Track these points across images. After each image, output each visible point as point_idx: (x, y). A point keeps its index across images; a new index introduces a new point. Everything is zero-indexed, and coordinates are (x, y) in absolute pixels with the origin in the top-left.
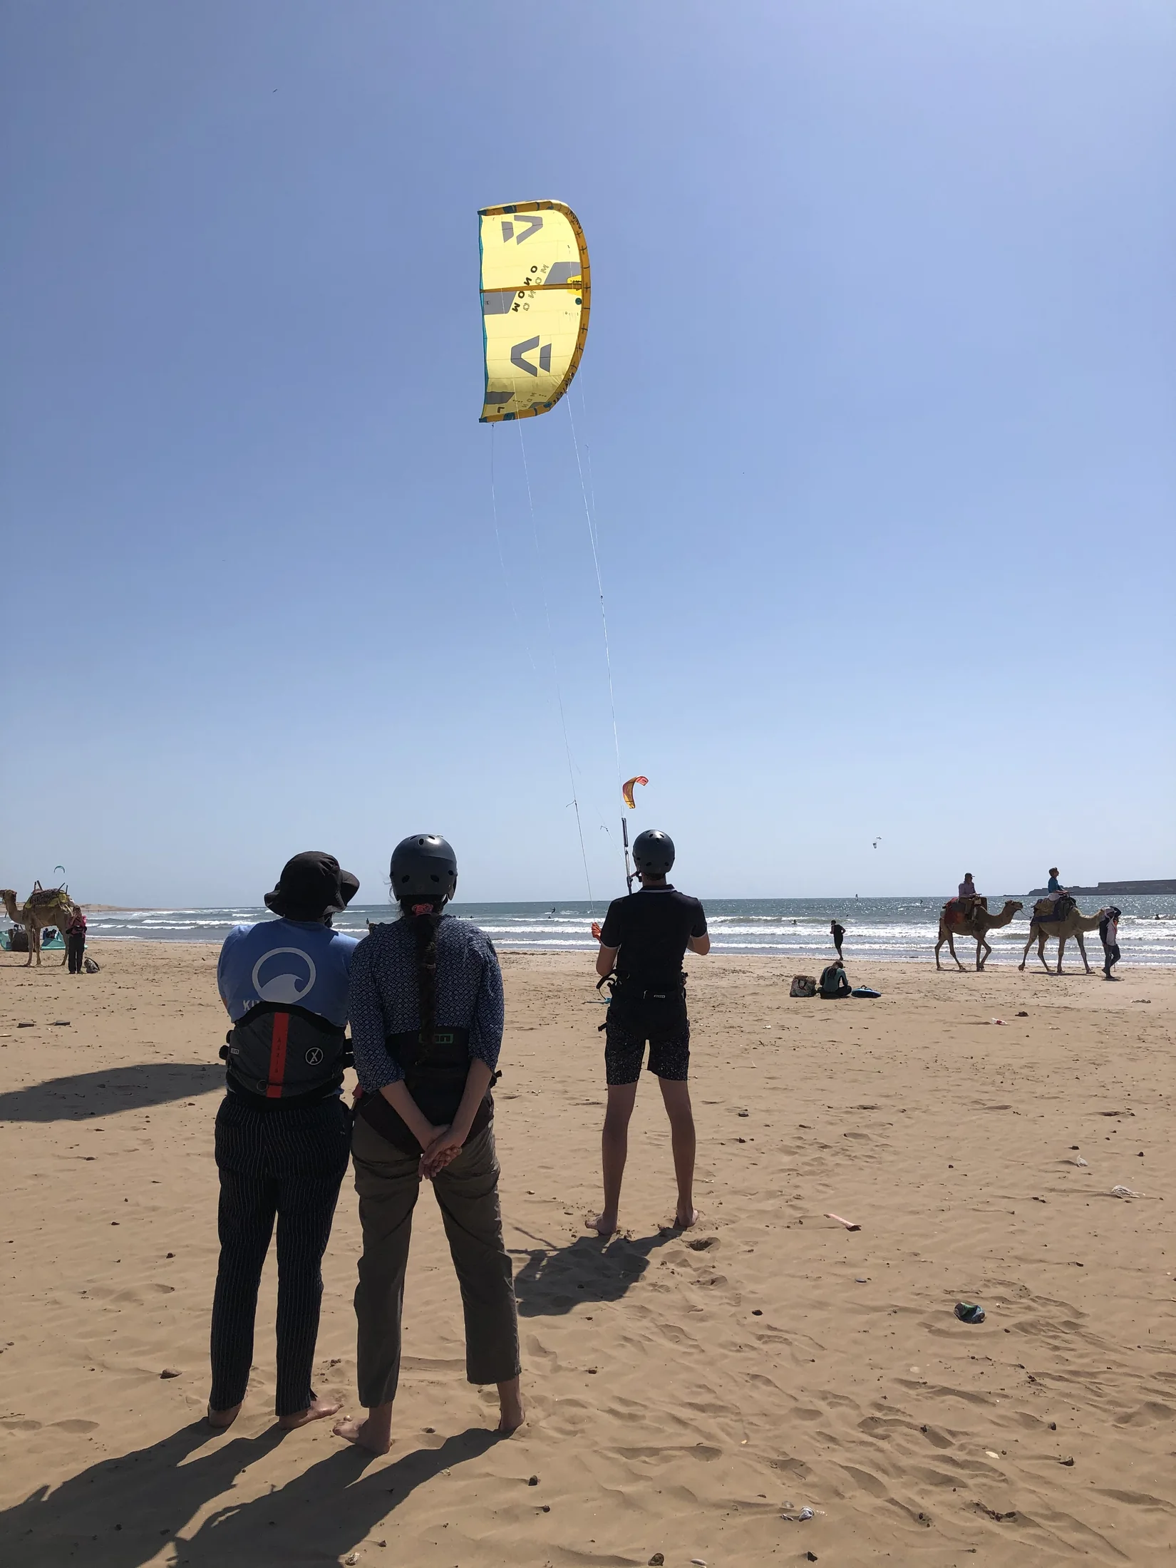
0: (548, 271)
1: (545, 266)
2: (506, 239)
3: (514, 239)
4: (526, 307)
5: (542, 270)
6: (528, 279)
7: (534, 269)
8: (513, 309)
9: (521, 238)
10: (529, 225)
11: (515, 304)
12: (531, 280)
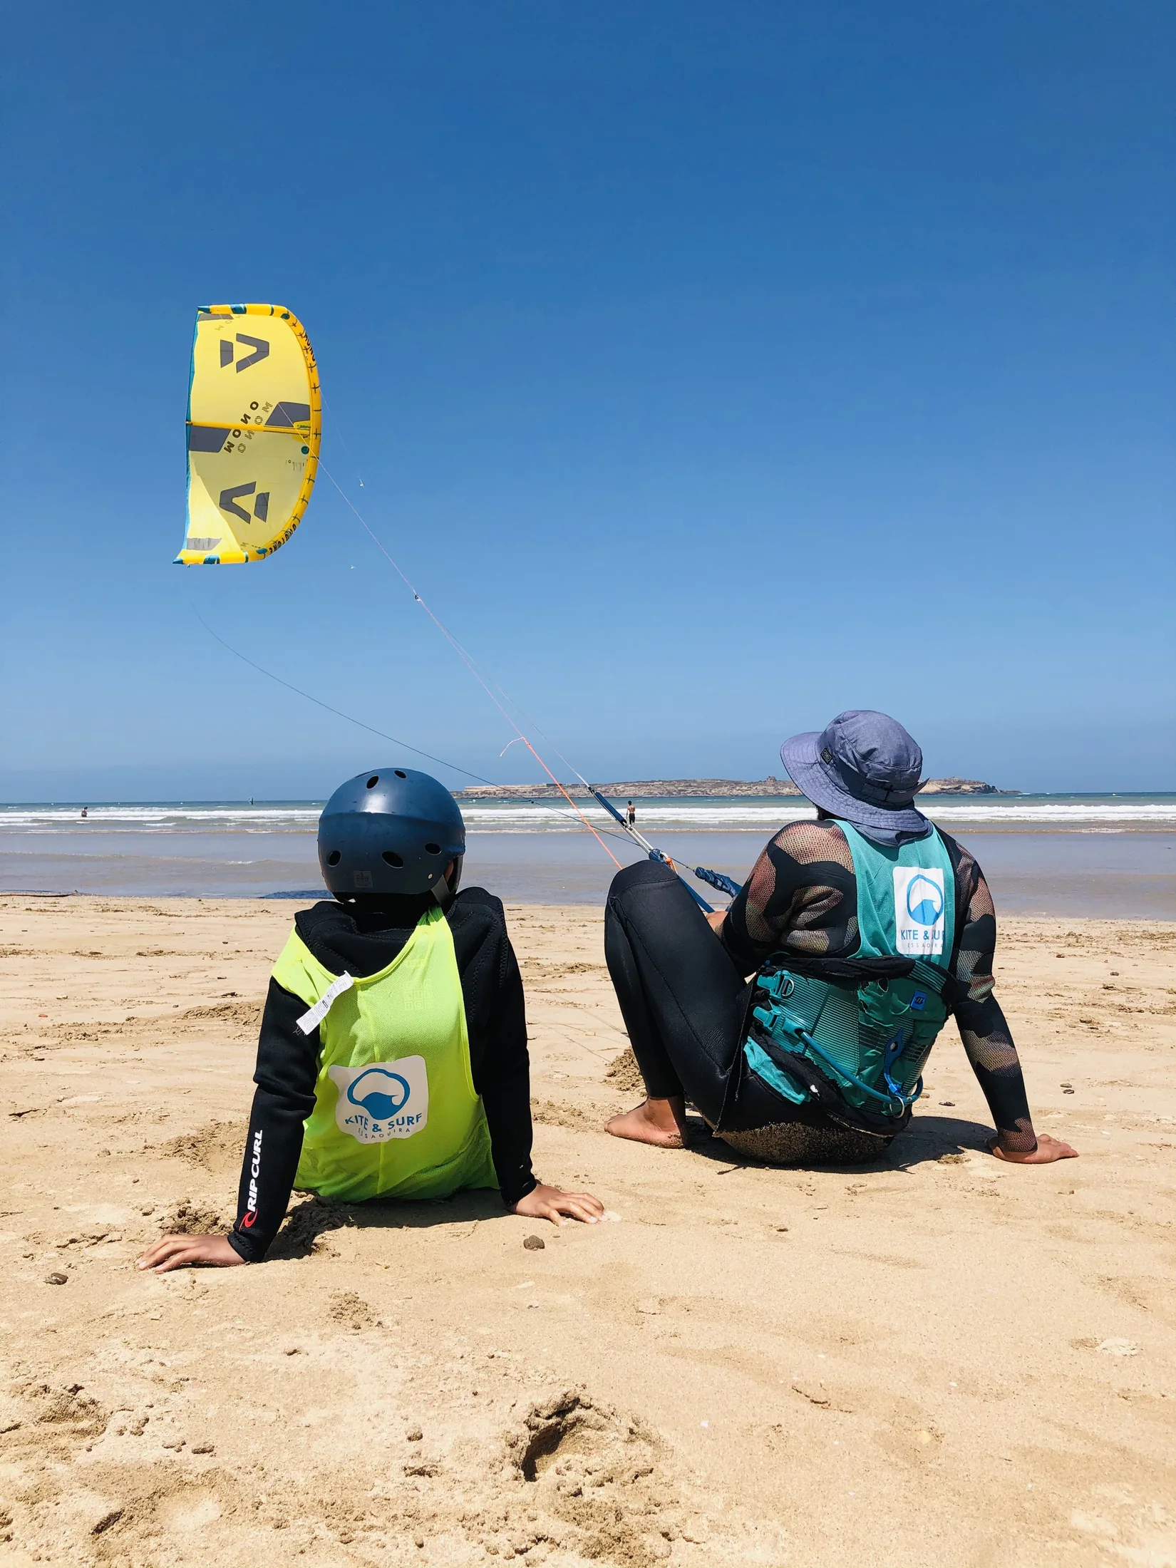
0: (271, 410)
1: (267, 404)
2: (223, 364)
3: (233, 366)
4: (242, 448)
5: (264, 409)
6: (245, 416)
7: (254, 406)
8: (225, 448)
9: (242, 365)
10: (253, 350)
11: (228, 443)
12: (249, 418)
